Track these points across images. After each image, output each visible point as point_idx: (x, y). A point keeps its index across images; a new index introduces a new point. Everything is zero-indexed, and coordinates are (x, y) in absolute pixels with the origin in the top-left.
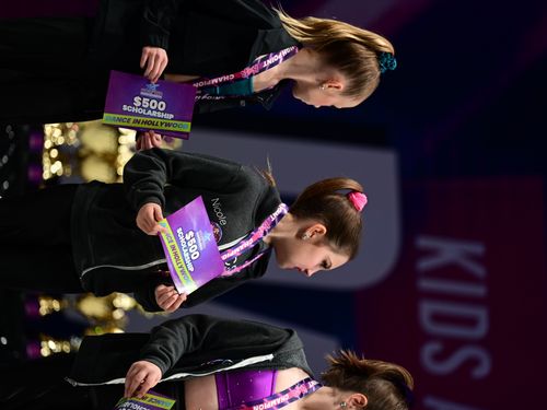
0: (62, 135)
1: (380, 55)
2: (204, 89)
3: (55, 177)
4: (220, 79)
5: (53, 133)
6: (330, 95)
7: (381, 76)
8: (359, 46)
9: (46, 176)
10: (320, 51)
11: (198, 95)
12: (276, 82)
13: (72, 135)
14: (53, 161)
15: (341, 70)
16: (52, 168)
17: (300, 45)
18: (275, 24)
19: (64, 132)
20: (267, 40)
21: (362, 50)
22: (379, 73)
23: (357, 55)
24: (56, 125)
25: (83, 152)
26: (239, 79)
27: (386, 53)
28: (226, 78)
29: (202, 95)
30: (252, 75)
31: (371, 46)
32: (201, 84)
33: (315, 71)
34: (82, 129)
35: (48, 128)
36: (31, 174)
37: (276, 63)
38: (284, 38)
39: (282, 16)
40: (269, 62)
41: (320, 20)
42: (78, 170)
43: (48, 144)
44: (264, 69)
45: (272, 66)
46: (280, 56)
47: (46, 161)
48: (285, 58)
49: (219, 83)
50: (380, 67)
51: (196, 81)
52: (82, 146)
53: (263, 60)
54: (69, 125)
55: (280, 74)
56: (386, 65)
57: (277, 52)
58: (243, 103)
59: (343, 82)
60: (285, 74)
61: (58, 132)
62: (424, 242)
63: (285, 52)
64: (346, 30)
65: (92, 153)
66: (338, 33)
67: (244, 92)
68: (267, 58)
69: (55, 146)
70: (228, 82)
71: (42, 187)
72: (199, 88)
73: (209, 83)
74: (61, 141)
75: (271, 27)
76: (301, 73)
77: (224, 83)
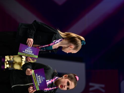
0: (9, 58)
1: (82, 40)
2: (41, 48)
3: (7, 68)
4: (45, 46)
5: (7, 58)
6: (70, 50)
7: (82, 46)
8: (77, 38)
9: (5, 68)
10: (68, 40)
11: (40, 49)
12: (58, 47)
13: (11, 58)
14: (7, 64)
15: (73, 44)
16: (7, 66)
17: (63, 38)
18: (58, 33)
19: (10, 58)
20: (56, 37)
21: (78, 39)
22: (81, 45)
23: (76, 40)
24: (8, 56)
25: (14, 62)
26: (49, 46)
27: (83, 40)
28: (46, 46)
29: (41, 49)
30: (52, 45)
31: (79, 39)
32: (41, 47)
33: (67, 44)
34: (14, 57)
35: (6, 57)
36: (2, 67)
37: (58, 42)
38: (60, 37)
39: (59, 31)
40: (56, 42)
41: (68, 33)
42: (13, 66)
43: (6, 60)
44: (55, 44)
45: (57, 43)
46: (59, 41)
47: (5, 64)
48: (60, 41)
49: (45, 47)
50: (82, 43)
51: (39, 46)
52: (14, 61)
53: (55, 42)
54: (11, 56)
55: (59, 45)
56: (83, 43)
57: (58, 40)
58: (50, 51)
59: (73, 46)
60: (60, 45)
61: (8, 58)
62: (91, 84)
63: (60, 40)
64: (74, 35)
65: (16, 62)
66: (72, 35)
67: (50, 49)
68: (56, 41)
69: (8, 61)
70: (47, 47)
71: (4, 70)
72: (40, 48)
73: (42, 47)
74: (9, 60)
75: (57, 34)
76: (63, 44)
77: (46, 47)
